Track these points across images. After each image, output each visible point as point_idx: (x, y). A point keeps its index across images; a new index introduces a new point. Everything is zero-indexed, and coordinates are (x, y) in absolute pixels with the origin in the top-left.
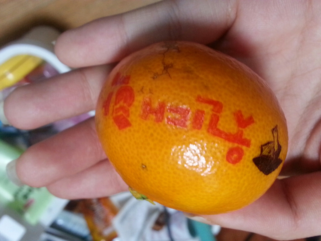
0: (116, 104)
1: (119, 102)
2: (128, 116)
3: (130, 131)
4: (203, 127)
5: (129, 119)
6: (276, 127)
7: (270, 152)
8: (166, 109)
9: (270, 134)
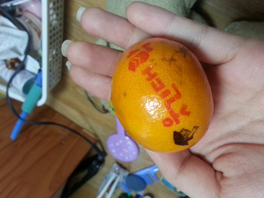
0: (136, 57)
1: (138, 57)
2: (137, 66)
3: (132, 73)
4: (165, 98)
5: (136, 68)
6: (198, 127)
7: (185, 135)
8: (156, 78)
9: (192, 127)
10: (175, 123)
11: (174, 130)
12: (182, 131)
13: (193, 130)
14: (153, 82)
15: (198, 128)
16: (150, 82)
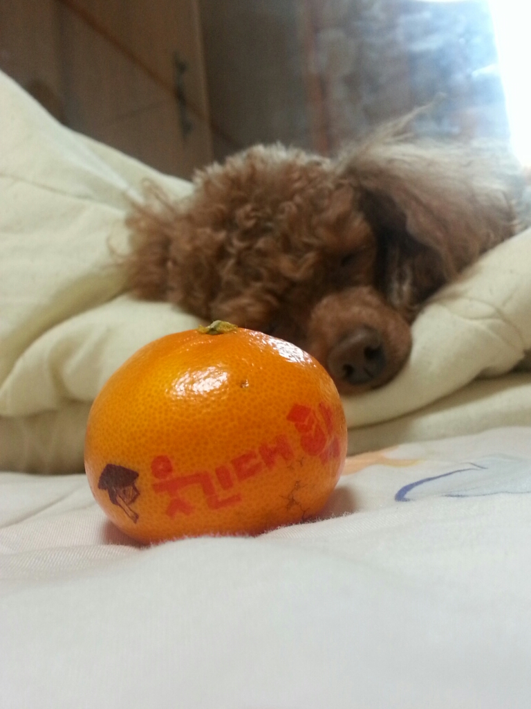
2: (296, 426)
3: (284, 413)
4: (214, 474)
5: (293, 424)
6: (135, 522)
7: (124, 492)
8: (264, 464)
9: (138, 511)
10: (157, 481)
11: (141, 474)
12: (135, 489)
13: (131, 510)
14: (255, 457)
15: (132, 522)
16: (257, 451)
